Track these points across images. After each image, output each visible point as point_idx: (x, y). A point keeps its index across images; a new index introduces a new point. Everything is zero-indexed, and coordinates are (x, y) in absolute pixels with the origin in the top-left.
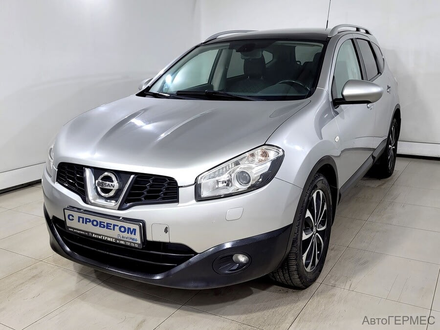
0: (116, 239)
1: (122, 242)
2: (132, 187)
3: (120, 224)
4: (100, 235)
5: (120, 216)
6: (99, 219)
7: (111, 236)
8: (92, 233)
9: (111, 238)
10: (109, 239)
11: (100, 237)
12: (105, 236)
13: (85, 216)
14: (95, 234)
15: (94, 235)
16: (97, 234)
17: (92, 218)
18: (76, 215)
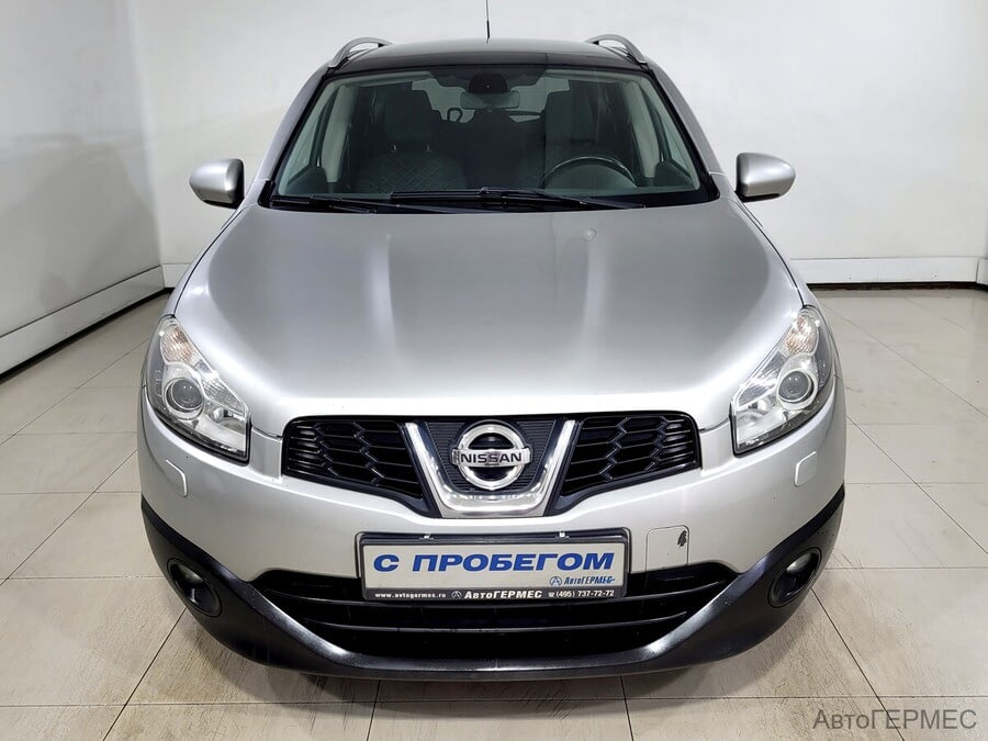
0: (545, 590)
1: (567, 594)
2: (576, 452)
3: (562, 549)
4: (492, 591)
5: (557, 530)
6: (489, 551)
7: (526, 586)
8: (464, 591)
9: (527, 590)
10: (520, 595)
11: (489, 596)
12: (508, 590)
13: (440, 551)
14: (473, 591)
15: (468, 595)
16: (479, 591)
17: (464, 551)
18: (406, 553)
